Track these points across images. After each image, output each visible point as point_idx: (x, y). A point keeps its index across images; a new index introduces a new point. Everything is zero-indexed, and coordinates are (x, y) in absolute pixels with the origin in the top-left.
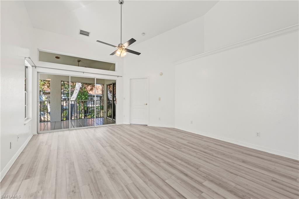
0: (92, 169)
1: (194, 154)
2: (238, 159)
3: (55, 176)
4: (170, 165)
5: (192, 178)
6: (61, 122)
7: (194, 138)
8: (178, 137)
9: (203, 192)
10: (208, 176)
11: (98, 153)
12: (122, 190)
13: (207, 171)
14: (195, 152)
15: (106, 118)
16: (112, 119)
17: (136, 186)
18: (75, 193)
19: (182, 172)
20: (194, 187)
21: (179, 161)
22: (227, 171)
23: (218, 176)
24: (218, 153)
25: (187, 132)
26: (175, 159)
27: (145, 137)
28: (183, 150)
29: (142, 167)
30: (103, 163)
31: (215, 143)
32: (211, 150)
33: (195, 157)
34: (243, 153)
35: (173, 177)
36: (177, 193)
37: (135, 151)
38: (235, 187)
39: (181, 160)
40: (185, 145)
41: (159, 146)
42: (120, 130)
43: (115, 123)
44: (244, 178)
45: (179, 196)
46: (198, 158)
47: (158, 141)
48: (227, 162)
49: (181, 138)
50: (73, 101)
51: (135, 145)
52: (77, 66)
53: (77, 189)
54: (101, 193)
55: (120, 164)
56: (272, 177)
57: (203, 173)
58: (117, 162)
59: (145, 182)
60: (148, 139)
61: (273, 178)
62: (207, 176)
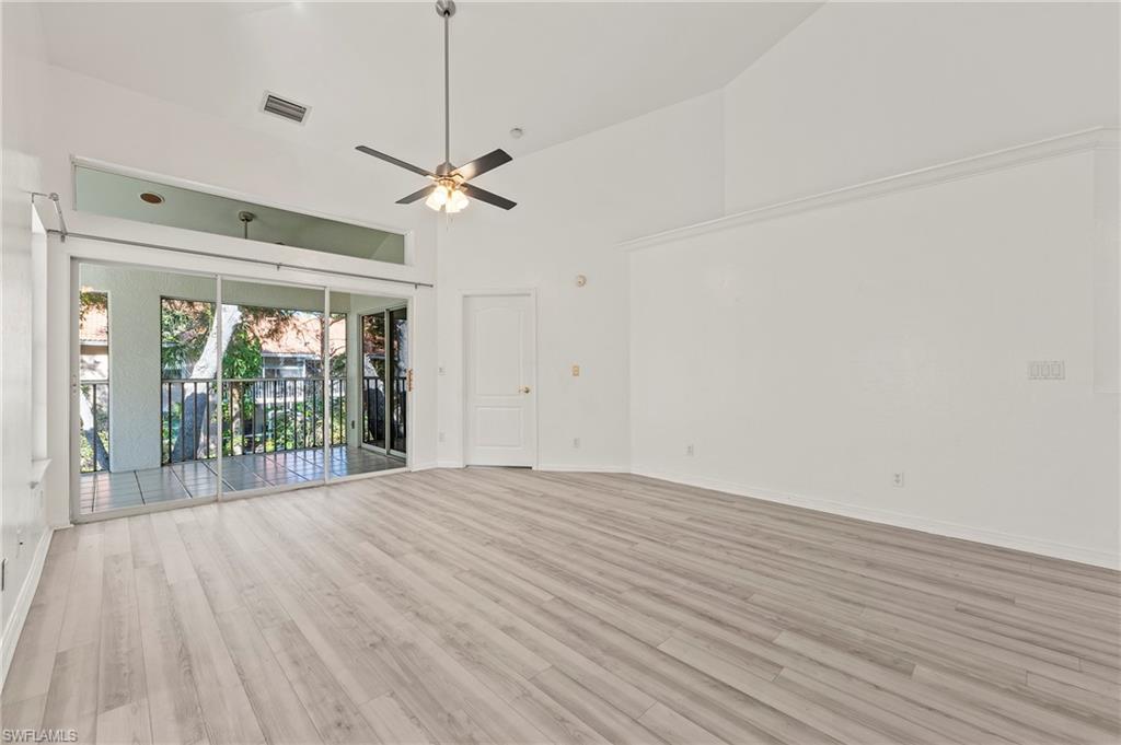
0: (383, 639)
1: (722, 555)
2: (852, 559)
3: (239, 682)
4: (655, 595)
5: (738, 630)
6: (162, 473)
7: (705, 502)
8: (654, 504)
9: (782, 667)
10: (784, 618)
11: (378, 579)
12: (524, 695)
13: (776, 603)
14: (721, 546)
15: (360, 447)
16: (384, 451)
17: (566, 675)
18: (348, 728)
19: (702, 615)
20: (752, 656)
21: (683, 582)
22: (830, 595)
23: (810, 615)
24: (790, 545)
25: (673, 483)
26: (667, 576)
27: (538, 512)
28: (681, 543)
29: (565, 614)
30: (417, 614)
31: (772, 513)
32: (769, 538)
33: (726, 563)
34: (860, 538)
35: (678, 633)
36: (706, 679)
37: (522, 562)
38: (866, 641)
39: (686, 575)
40: (682, 527)
41: (597, 538)
42: (433, 489)
43: (405, 466)
44: (886, 612)
45: (715, 686)
46: (735, 565)
47: (590, 521)
48: (826, 571)
49: (665, 507)
50: (202, 380)
51: (511, 539)
52: (239, 237)
53: (349, 713)
54: (449, 715)
55: (480, 611)
56: (954, 600)
57: (763, 607)
58: (470, 606)
59: (593, 659)
60: (552, 516)
61: (959, 602)
62: (780, 619)
